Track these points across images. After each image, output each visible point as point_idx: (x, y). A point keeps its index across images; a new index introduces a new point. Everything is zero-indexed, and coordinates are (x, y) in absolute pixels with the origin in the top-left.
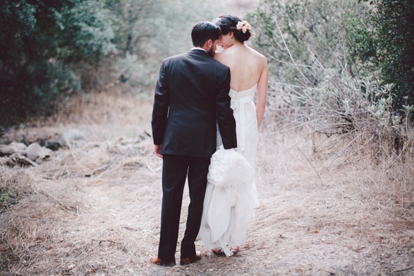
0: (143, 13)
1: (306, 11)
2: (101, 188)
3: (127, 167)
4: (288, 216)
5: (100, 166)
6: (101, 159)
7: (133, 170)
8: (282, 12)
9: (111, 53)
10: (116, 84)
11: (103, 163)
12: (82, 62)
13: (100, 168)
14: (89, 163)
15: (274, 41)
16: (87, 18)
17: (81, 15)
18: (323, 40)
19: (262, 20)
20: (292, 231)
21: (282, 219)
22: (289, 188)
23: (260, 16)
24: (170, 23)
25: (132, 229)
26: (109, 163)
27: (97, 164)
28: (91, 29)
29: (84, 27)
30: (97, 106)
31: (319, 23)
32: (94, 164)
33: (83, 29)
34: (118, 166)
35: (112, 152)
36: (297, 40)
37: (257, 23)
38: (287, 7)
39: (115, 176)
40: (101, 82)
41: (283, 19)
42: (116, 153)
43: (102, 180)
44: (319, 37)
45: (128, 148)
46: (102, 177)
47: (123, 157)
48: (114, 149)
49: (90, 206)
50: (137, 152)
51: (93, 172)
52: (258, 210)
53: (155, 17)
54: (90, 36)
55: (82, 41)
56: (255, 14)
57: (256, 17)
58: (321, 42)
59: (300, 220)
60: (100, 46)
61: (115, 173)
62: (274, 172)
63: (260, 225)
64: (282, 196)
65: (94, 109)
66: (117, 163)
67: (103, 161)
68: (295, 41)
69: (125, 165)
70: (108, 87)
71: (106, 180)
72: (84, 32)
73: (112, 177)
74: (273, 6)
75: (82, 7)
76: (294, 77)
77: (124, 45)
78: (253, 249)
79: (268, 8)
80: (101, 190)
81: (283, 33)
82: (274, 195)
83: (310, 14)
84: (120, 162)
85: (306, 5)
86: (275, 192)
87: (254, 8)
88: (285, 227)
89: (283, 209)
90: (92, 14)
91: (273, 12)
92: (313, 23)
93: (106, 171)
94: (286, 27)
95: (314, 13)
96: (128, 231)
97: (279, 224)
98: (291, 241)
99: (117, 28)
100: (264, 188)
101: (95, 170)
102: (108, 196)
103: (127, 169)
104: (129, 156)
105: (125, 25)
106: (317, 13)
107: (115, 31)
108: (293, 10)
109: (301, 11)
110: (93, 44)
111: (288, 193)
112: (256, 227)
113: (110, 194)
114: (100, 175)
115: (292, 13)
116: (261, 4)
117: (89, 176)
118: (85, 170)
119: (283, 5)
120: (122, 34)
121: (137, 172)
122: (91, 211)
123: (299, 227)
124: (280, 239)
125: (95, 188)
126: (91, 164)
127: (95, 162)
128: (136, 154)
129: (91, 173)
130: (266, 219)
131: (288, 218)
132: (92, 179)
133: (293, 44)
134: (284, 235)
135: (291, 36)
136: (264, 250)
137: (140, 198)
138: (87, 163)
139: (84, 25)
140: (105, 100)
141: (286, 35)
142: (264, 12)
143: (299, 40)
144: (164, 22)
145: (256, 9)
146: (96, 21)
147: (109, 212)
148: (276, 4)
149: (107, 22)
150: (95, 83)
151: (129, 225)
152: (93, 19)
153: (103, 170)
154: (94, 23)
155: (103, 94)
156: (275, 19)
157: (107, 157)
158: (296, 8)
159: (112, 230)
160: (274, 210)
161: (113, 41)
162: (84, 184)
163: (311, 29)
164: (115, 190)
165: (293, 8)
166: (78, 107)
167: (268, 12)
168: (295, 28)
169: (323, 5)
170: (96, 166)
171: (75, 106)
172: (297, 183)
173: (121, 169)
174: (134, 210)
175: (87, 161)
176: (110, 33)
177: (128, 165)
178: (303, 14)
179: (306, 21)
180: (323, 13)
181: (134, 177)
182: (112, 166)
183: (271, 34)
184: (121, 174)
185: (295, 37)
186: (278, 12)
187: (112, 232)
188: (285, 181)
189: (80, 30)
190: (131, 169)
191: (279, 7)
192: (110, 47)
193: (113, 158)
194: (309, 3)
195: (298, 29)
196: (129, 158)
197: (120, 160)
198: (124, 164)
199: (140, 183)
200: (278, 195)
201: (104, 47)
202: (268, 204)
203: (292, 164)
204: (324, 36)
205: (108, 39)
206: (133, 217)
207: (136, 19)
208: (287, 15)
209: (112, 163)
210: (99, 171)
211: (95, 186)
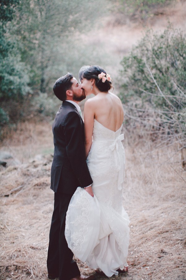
0: (51, 62)
1: (168, 52)
2: (16, 206)
3: (36, 187)
4: (167, 229)
5: (16, 187)
6: (16, 181)
7: (41, 190)
8: (150, 54)
9: (29, 93)
10: (35, 115)
11: (18, 185)
12: (11, 101)
13: (16, 189)
14: (8, 185)
15: (145, 76)
16: (8, 70)
17: (4, 68)
18: (183, 73)
19: (136, 61)
20: (171, 245)
21: (162, 233)
22: (166, 199)
23: (133, 59)
24: (70, 68)
25: (37, 248)
26: (23, 184)
27: (14, 186)
28: (11, 78)
29: (7, 77)
30: (22, 132)
31: (178, 60)
32: (12, 186)
33: (5, 78)
34: (30, 186)
35: (25, 175)
36: (163, 74)
37: (131, 64)
38: (153, 50)
39: (27, 195)
40: (24, 114)
41: (151, 59)
42: (28, 175)
43: (17, 199)
44: (179, 71)
45: (38, 171)
46: (18, 196)
47: (34, 178)
48: (26, 173)
49: (5, 226)
50: (45, 173)
51: (10, 192)
52: (141, 224)
53: (59, 65)
54: (11, 83)
55: (6, 87)
56: (129, 58)
57: (130, 59)
58: (181, 74)
59: (177, 232)
60: (20, 89)
61: (27, 192)
62: (153, 184)
63: (144, 240)
64: (160, 208)
65: (20, 134)
66: (29, 184)
67: (18, 183)
68: (161, 75)
69: (35, 186)
70: (29, 117)
71: (20, 199)
72: (7, 80)
73: (25, 196)
74: (143, 50)
75: (4, 62)
76: (163, 104)
77: (39, 86)
78: (138, 266)
79: (139, 52)
80: (16, 209)
81: (152, 69)
82: (154, 207)
83: (171, 54)
84: (31, 183)
85: (167, 47)
86: (155, 203)
87: (129, 52)
88: (165, 241)
89: (162, 222)
90: (12, 66)
91: (143, 55)
92: (174, 60)
93: (21, 191)
94: (154, 65)
95: (174, 53)
96: (33, 250)
97: (160, 238)
98: (172, 257)
99: (32, 75)
100: (146, 200)
101: (12, 190)
102: (20, 214)
103: (37, 188)
104: (38, 177)
105: (39, 72)
106: (176, 52)
107: (30, 77)
108: (158, 52)
109: (164, 52)
110: (14, 88)
111: (166, 205)
112: (140, 242)
113: (22, 212)
114: (17, 195)
115: (157, 54)
116: (133, 50)
117: (7, 196)
118: (4, 191)
119: (150, 48)
120: (36, 79)
121: (44, 191)
122: (4, 232)
123: (177, 240)
124: (162, 255)
125: (12, 206)
126: (9, 186)
127: (12, 184)
128: (44, 175)
129: (9, 193)
130: (149, 232)
131: (167, 232)
132: (10, 198)
133: (160, 78)
134: (165, 250)
135: (158, 72)
136: (148, 268)
137: (45, 216)
138: (6, 185)
139: (6, 75)
140: (28, 127)
141: (154, 71)
142: (136, 55)
143: (164, 74)
144: (65, 67)
145: (130, 53)
146: (15, 71)
147: (19, 231)
148: (145, 49)
149: (24, 71)
150: (21, 115)
151: (34, 244)
152: (13, 70)
153: (18, 190)
154: (14, 73)
155: (26, 123)
156: (144, 59)
157: (21, 180)
158: (160, 50)
159: (20, 251)
160: (154, 222)
161: (29, 85)
162: (4, 203)
163: (173, 65)
164: (27, 209)
165: (158, 50)
166: (9, 134)
167: (139, 55)
168: (161, 65)
169: (180, 46)
170: (13, 187)
171: (7, 133)
172: (172, 194)
173: (32, 189)
174: (40, 228)
175: (6, 184)
176: (26, 79)
177: (37, 185)
178: (166, 54)
179: (168, 60)
180: (180, 52)
181: (42, 195)
182: (25, 187)
183: (142, 71)
184: (32, 193)
185: (161, 72)
186: (147, 54)
187: (19, 253)
188: (162, 192)
189: (4, 79)
190: (40, 189)
191: (147, 50)
192: (27, 89)
193: (26, 180)
194: (170, 46)
195: (163, 66)
196: (38, 179)
197: (31, 181)
198: (34, 184)
199: (46, 201)
200: (157, 206)
201: (23, 90)
202: (149, 216)
203: (167, 175)
204: (183, 70)
205: (25, 84)
206: (39, 235)
207: (47, 67)
208: (154, 56)
209: (25, 184)
210: (16, 192)
211: (12, 204)
